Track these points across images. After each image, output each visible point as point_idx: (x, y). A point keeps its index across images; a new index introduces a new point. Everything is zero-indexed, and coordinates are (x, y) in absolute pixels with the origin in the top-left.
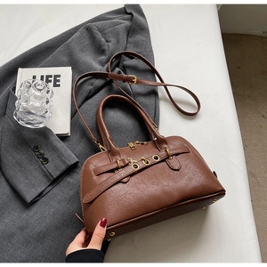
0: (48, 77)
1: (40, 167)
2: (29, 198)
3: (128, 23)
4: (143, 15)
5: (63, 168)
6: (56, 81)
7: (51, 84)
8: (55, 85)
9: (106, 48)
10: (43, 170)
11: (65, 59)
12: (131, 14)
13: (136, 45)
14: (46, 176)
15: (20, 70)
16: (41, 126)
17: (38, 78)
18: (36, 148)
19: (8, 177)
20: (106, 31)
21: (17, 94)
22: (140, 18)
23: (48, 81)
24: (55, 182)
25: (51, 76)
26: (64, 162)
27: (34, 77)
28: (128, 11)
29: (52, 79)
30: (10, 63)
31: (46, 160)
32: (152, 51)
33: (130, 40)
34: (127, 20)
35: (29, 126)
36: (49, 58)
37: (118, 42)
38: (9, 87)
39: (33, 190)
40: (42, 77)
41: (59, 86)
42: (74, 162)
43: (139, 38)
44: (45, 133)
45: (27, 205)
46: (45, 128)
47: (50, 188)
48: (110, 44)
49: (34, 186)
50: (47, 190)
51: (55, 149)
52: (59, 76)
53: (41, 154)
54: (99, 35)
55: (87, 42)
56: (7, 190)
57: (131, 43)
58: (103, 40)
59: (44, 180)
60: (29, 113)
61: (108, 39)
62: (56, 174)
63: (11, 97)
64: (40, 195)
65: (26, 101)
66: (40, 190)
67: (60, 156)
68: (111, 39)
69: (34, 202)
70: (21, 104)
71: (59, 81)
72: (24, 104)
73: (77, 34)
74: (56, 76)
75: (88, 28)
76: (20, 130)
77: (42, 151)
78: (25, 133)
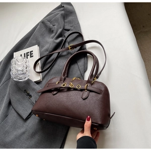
0: (27, 53)
1: (29, 100)
2: (25, 117)
3: (63, 12)
6: (31, 54)
8: (31, 57)
11: (34, 42)
12: (63, 7)
14: (32, 104)
15: (15, 53)
16: (26, 79)
17: (23, 55)
18: (25, 91)
20: (52, 20)
23: (27, 55)
27: (21, 55)
29: (29, 54)
31: (30, 96)
32: (78, 23)
33: (66, 21)
34: (62, 11)
35: (21, 81)
37: (59, 24)
39: (26, 112)
40: (25, 54)
41: (33, 56)
43: (70, 18)
44: (28, 82)
46: (28, 80)
48: (55, 26)
49: (26, 110)
51: (34, 90)
52: (32, 51)
53: (28, 94)
54: (49, 24)
55: (44, 29)
58: (51, 25)
61: (54, 24)
64: (31, 114)
68: (56, 24)
69: (28, 118)
73: (38, 27)
74: (31, 52)
75: (43, 22)
76: (17, 83)
77: (28, 92)
78: (19, 84)
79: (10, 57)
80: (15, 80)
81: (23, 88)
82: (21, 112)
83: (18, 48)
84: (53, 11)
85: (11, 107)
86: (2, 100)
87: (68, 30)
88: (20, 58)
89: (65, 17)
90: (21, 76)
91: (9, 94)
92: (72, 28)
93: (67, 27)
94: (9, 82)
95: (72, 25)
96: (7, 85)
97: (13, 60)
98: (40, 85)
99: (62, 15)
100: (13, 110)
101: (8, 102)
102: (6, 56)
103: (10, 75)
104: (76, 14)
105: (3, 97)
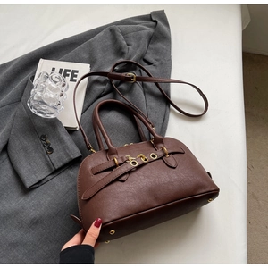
0: (66, 71)
1: (44, 156)
2: (28, 184)
3: (151, 30)
4: (167, 25)
5: (66, 160)
6: (73, 75)
7: (68, 78)
8: (72, 80)
9: (126, 51)
10: (46, 159)
11: (85, 56)
12: (155, 21)
13: (156, 51)
14: (48, 165)
15: (41, 60)
16: (52, 116)
17: (57, 70)
18: (43, 137)
19: (13, 160)
20: (129, 35)
21: (35, 83)
22: (164, 27)
23: (66, 75)
24: (56, 172)
25: (69, 71)
26: (68, 155)
27: (53, 69)
28: (154, 19)
29: (70, 73)
30: (33, 52)
31: (51, 150)
32: (170, 60)
33: (151, 46)
34: (150, 26)
35: (41, 115)
36: (71, 53)
37: (138, 46)
38: (29, 75)
39: (33, 176)
40: (61, 70)
41: (75, 80)
42: (77, 156)
43: (159, 45)
44: (54, 123)
45: (26, 191)
46: (56, 119)
47: (50, 177)
48: (130, 47)
49: (35, 173)
50: (47, 179)
51: (61, 141)
52: (77, 72)
53: (47, 144)
54: (121, 38)
55: (109, 43)
57: (151, 49)
58: (125, 43)
59: (46, 168)
60: (43, 103)
61: (129, 42)
62: (58, 165)
63: (28, 85)
64: (40, 182)
65: (41, 91)
66: (40, 178)
67: (65, 148)
68: (133, 43)
69: (33, 188)
70: (36, 93)
71: (76, 76)
72: (39, 94)
73: (101, 34)
74: (74, 71)
75: (111, 30)
77: (48, 141)
78: (36, 121)
87: (150, 63)
89: (152, 38)
90: (43, 107)
92: (157, 63)
93: (149, 57)
95: (158, 57)
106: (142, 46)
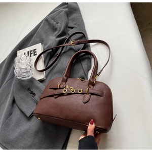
0: (31, 51)
2: (28, 115)
3: (67, 9)
7: (32, 55)
8: (34, 55)
11: (38, 40)
15: (18, 52)
27: (25, 54)
29: (33, 52)
30: (14, 50)
33: (70, 18)
40: (28, 52)
41: (36, 54)
43: (74, 15)
44: (32, 80)
49: (30, 108)
51: (37, 88)
52: (36, 49)
56: (19, 112)
57: (71, 20)
68: (59, 21)
71: (36, 52)
74: (34, 50)
75: (46, 20)
76: (21, 82)
77: (32, 90)
78: (23, 83)
79: (14, 55)
80: (18, 78)
81: (27, 86)
82: (24, 110)
83: (22, 46)
84: (56, 8)
85: (15, 105)
86: (6, 98)
87: (72, 28)
88: (24, 56)
89: (68, 14)
90: (25, 74)
91: (13, 92)
92: (76, 26)
93: (71, 25)
94: (13, 80)
96: (11, 83)
97: (17, 58)
98: (44, 83)
99: (65, 12)
100: (17, 107)
101: (12, 100)
102: (10, 54)
103: (13, 74)
104: (80, 11)
105: (8, 95)
106: (64, 21)
